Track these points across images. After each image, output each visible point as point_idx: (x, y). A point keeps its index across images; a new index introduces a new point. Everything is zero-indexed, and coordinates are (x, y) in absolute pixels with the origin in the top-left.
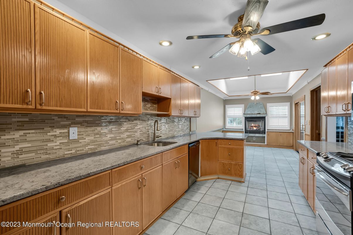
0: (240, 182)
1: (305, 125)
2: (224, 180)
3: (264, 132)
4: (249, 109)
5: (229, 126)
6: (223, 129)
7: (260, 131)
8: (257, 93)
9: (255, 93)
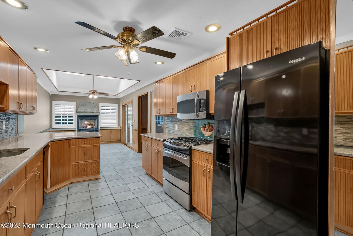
0: (96, 179)
1: (133, 123)
2: (79, 183)
3: (97, 130)
4: (82, 107)
5: (55, 126)
6: (50, 129)
7: (94, 129)
8: (95, 92)
9: (94, 92)
